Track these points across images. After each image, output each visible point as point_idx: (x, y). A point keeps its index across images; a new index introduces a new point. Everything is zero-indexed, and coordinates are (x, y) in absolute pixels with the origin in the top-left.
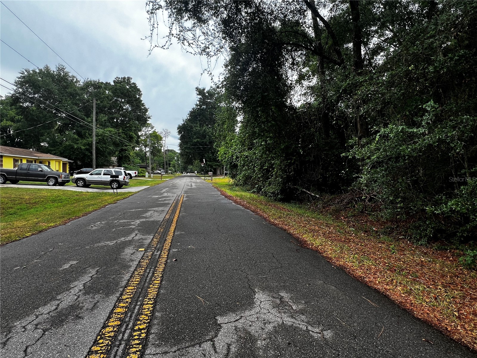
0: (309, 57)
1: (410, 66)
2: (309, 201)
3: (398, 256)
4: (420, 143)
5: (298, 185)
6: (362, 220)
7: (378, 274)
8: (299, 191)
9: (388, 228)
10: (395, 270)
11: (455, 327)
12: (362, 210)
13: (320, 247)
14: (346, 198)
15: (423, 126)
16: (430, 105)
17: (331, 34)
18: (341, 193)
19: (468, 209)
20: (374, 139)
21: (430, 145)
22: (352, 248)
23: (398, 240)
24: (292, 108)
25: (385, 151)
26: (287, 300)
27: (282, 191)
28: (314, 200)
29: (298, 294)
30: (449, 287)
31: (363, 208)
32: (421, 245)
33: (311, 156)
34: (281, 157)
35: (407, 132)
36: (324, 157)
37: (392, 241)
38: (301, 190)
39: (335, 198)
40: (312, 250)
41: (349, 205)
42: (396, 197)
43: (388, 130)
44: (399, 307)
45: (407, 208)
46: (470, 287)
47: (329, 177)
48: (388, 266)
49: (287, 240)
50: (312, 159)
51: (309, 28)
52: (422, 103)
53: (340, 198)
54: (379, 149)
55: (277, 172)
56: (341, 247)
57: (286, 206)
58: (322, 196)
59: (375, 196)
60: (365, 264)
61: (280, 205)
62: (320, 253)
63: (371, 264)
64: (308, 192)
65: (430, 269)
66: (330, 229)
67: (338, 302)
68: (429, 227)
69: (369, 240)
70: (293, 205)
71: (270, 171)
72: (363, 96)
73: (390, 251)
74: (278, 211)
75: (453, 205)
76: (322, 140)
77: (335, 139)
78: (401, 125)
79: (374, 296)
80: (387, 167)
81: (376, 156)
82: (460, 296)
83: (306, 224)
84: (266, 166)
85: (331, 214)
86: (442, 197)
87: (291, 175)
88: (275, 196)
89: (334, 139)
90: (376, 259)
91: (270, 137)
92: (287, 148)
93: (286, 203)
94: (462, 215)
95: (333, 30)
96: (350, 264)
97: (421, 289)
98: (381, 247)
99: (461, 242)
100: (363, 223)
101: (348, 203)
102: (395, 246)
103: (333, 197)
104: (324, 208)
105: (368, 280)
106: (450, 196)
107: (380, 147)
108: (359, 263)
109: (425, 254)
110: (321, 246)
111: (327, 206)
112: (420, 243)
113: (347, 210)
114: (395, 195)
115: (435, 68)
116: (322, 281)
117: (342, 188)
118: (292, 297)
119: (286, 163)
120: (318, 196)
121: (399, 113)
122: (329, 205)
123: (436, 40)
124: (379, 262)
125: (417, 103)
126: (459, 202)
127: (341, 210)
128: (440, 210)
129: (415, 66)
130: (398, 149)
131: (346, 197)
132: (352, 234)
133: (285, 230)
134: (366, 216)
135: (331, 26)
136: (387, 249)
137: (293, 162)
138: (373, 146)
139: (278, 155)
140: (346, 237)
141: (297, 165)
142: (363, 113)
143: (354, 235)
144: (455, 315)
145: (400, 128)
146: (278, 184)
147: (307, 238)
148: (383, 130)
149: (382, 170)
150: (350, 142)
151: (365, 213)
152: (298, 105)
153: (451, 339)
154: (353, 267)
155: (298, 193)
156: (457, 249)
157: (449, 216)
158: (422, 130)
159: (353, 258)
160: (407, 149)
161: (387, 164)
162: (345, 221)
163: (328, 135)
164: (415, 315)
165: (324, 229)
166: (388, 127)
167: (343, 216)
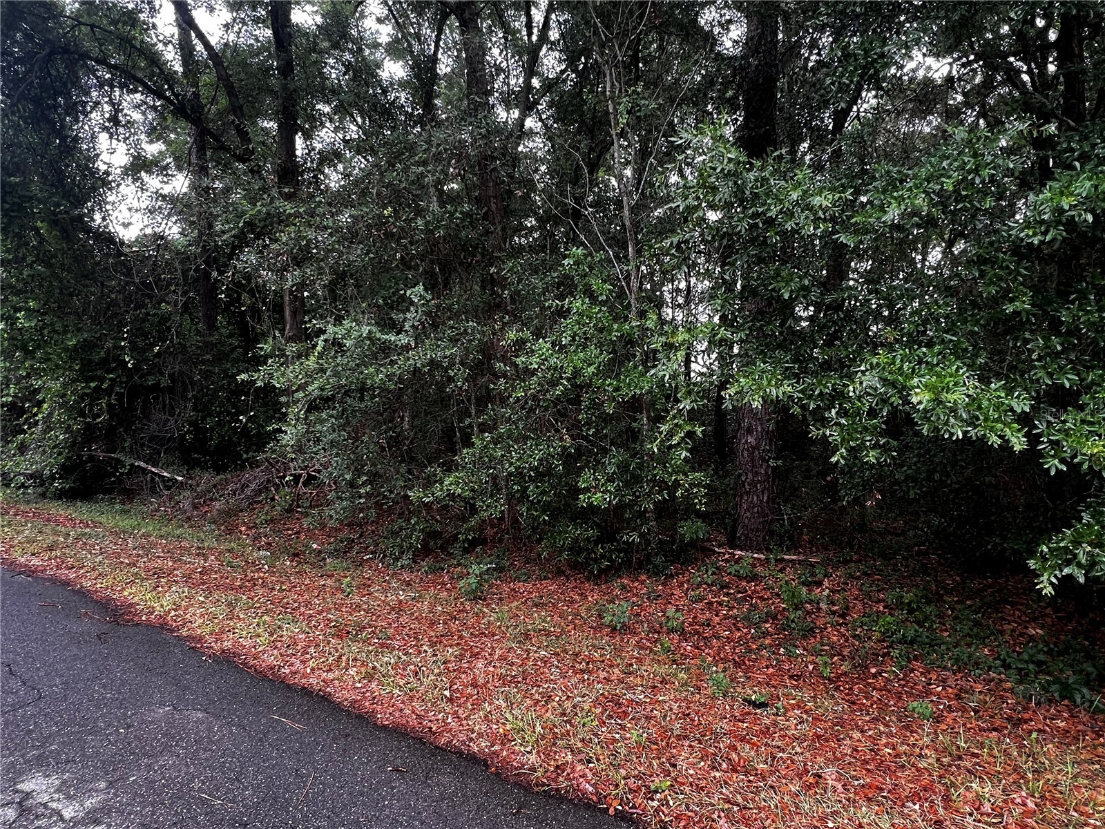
0: (165, 119)
1: (385, 207)
2: (153, 492)
3: (356, 599)
4: (402, 365)
5: (123, 450)
6: (288, 529)
7: (312, 650)
8: (125, 467)
9: (342, 542)
10: (348, 632)
11: (443, 721)
12: (291, 505)
13: (173, 613)
14: (254, 480)
15: (406, 331)
16: (417, 292)
17: (225, 82)
18: (243, 467)
19: (473, 490)
20: (314, 346)
21: (416, 371)
22: (258, 601)
23: (362, 563)
24: (107, 239)
25: (336, 374)
26: (46, 798)
27: (65, 470)
28: (169, 488)
29: (88, 767)
30: (441, 642)
31: (293, 501)
32: (402, 567)
33: (162, 374)
34: (65, 370)
35: (379, 340)
36: (199, 380)
37: (348, 569)
38: (132, 465)
39: (227, 482)
40: (148, 625)
41: (260, 496)
42: (358, 472)
43: (341, 331)
44: (349, 713)
45: (379, 494)
46: (472, 634)
47: (212, 429)
48: (334, 626)
49: (70, 611)
50: (165, 382)
51: (166, 44)
52: (406, 286)
53: (239, 480)
54: (323, 371)
55: (51, 414)
56: (230, 604)
57: (81, 511)
58: (191, 478)
59: (319, 472)
60: (285, 633)
61: (57, 509)
62: (172, 631)
63: (297, 630)
64: (153, 469)
65: (412, 614)
66: (206, 561)
67: (210, 750)
68: (415, 530)
69: (300, 574)
70: (104, 506)
71: (23, 411)
72: (293, 249)
73: (343, 591)
74: (48, 530)
75: (450, 485)
76: (196, 335)
77: (231, 335)
78: (368, 324)
79: (299, 706)
80: (343, 410)
81: (316, 386)
82: (456, 657)
83: (139, 555)
84: (8, 395)
85: (214, 522)
86: (435, 470)
87: (100, 422)
88: (41, 485)
89: (227, 337)
90: (311, 616)
91: (28, 309)
92: (87, 346)
93: (79, 504)
94: (466, 500)
95: (231, 76)
96: (248, 643)
97: (392, 661)
98: (324, 585)
99: (466, 551)
100: (290, 535)
101: (258, 492)
102: (353, 579)
103: (221, 480)
104: (195, 507)
105: (287, 671)
106: (449, 468)
107: (326, 365)
108: (271, 634)
109: (408, 584)
110: (175, 610)
111: (204, 502)
112: (399, 564)
113: (255, 509)
114: (356, 469)
115: (427, 223)
116: (169, 706)
117: (245, 456)
118: (64, 783)
119: (83, 388)
120: (180, 478)
121: (364, 299)
122: (211, 500)
123: (429, 172)
124: (317, 622)
125: (396, 284)
126: (459, 478)
127: (241, 511)
128: (433, 495)
129: (395, 211)
130: (362, 373)
131: (254, 477)
132: (263, 565)
133: (66, 583)
134: (298, 519)
135: (225, 64)
136: (337, 589)
137: (105, 386)
138: (311, 362)
139: (57, 366)
140: (246, 576)
141: (120, 396)
142: (292, 286)
143: (266, 567)
144: (446, 697)
145: (366, 330)
146: (54, 447)
147: (138, 595)
148: (331, 329)
149: (332, 416)
150: (261, 349)
151: (297, 512)
152: (128, 235)
153: (437, 747)
154: (254, 647)
155: (121, 474)
156: (459, 565)
157: (447, 506)
158: (404, 339)
159: (258, 625)
160: (376, 375)
161: (342, 402)
162: (248, 535)
163: (212, 326)
164: (379, 722)
165: (189, 562)
166: (341, 324)
167: (244, 523)
